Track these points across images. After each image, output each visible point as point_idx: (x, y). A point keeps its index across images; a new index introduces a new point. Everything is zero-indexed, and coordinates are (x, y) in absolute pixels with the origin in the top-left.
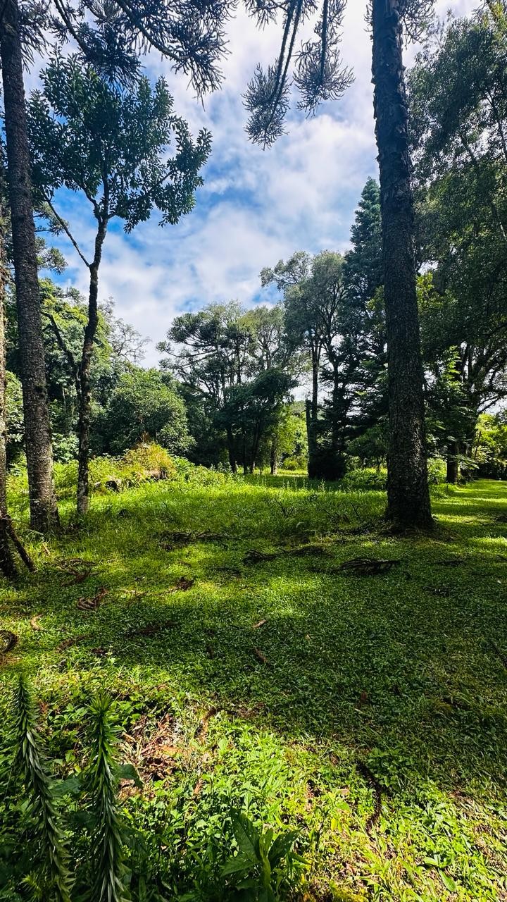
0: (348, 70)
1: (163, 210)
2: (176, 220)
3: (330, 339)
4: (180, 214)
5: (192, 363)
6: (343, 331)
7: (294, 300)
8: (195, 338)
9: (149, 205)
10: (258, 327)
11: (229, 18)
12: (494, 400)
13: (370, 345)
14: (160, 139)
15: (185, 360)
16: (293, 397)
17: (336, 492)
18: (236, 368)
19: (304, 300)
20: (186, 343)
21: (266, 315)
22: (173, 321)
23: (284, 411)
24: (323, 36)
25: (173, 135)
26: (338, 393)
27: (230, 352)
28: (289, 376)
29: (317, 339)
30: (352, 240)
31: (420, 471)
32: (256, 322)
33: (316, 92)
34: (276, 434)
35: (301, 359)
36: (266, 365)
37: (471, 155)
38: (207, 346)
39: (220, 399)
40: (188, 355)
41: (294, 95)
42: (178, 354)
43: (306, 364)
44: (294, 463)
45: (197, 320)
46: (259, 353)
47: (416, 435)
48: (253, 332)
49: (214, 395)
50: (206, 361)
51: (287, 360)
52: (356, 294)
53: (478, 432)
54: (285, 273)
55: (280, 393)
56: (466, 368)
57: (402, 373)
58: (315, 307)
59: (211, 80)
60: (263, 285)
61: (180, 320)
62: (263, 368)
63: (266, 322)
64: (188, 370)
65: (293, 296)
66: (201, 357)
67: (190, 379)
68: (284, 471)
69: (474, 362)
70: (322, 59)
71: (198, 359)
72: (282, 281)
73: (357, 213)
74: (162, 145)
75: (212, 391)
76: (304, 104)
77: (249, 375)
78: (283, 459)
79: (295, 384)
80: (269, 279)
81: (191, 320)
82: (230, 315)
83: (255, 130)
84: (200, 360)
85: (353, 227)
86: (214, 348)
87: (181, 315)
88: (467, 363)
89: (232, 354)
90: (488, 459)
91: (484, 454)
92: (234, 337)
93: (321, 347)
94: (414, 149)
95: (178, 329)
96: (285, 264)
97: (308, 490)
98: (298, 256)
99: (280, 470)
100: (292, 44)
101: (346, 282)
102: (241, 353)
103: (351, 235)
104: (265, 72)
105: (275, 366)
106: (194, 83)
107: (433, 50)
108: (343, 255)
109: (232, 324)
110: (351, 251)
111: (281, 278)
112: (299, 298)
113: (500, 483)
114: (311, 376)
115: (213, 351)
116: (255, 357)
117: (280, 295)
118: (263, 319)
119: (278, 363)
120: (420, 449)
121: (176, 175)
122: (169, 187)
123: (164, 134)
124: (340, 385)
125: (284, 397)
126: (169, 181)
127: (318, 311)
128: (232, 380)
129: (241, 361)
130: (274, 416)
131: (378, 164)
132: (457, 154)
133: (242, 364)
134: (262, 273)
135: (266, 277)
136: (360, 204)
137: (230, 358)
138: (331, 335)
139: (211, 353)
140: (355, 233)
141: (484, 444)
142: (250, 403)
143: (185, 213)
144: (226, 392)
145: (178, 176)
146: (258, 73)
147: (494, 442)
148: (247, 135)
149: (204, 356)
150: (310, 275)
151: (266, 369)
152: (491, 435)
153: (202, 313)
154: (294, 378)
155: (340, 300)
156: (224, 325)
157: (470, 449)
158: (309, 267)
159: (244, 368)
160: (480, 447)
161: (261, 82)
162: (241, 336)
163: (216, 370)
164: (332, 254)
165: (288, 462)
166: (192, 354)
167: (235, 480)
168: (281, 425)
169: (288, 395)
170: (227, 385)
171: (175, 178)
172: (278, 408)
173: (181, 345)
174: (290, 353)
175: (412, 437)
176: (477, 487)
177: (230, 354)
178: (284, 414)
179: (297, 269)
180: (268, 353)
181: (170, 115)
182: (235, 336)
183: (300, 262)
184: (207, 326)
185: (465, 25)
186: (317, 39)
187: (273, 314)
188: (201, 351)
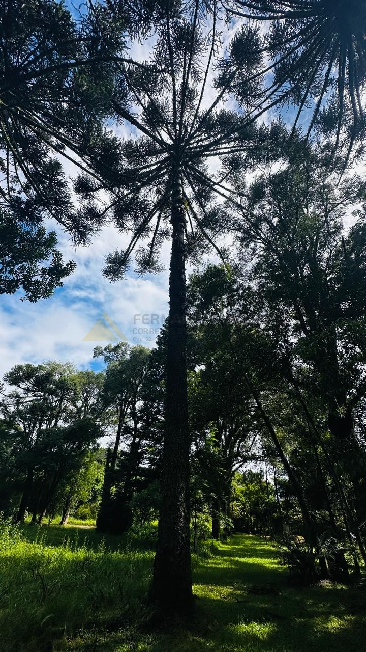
0: (163, 265)
1: (27, 292)
2: (35, 301)
3: (135, 402)
4: (39, 298)
5: (18, 403)
6: (144, 398)
7: (114, 370)
8: (29, 384)
9: (17, 286)
10: (84, 385)
11: (105, 225)
12: (241, 463)
13: (161, 411)
14: (43, 256)
15: (12, 400)
16: (98, 445)
17: (115, 553)
18: (55, 414)
19: (121, 372)
20: (19, 386)
21: (92, 377)
22: (13, 366)
23: (88, 457)
24: (152, 248)
25: (51, 257)
26: (134, 446)
27: (56, 399)
28: (99, 427)
29: (126, 400)
30: (157, 343)
31: (183, 538)
32: (83, 380)
33: (145, 269)
34: (76, 480)
35: (112, 414)
36: (83, 415)
37: (219, 317)
38: (37, 391)
39: (32, 439)
40: (17, 396)
41: (134, 265)
42: (7, 394)
43: (115, 418)
44: (87, 511)
45: (35, 370)
46: (80, 403)
47: (181, 498)
48: (79, 387)
49: (28, 435)
50: (31, 404)
51: (101, 414)
52: (156, 376)
53: (233, 489)
54: (112, 353)
55: (88, 441)
56: (223, 437)
57: (173, 439)
58: (128, 378)
59: (84, 242)
60: (94, 357)
61: (20, 368)
62: (79, 417)
63: (91, 382)
64: (12, 409)
65: (113, 368)
66: (28, 399)
67: (10, 417)
68: (75, 521)
69: (228, 433)
70: (150, 256)
71: (25, 401)
72: (109, 357)
73: (161, 329)
74: (42, 260)
75: (27, 431)
76: (138, 271)
77: (66, 421)
78: (78, 507)
79: (102, 434)
80: (99, 354)
81: (30, 369)
82: (64, 372)
83: (107, 272)
84: (26, 402)
85: (158, 336)
86: (42, 394)
87: (23, 363)
88: (224, 433)
89: (56, 402)
90: (241, 514)
91: (238, 508)
92: (61, 388)
93: (127, 407)
94: (191, 306)
95: (15, 374)
96: (113, 347)
97: (88, 550)
98: (123, 344)
99: (72, 519)
100: (134, 245)
101: (151, 367)
102: (65, 402)
103: (156, 340)
104: (120, 252)
105: (90, 416)
106: (74, 240)
107: (201, 270)
108: (151, 350)
109: (63, 378)
110: (155, 349)
111: (108, 355)
112: (117, 370)
113: (251, 538)
114: (117, 429)
115: (41, 396)
116: (75, 406)
117: (105, 366)
118: (88, 379)
119: (93, 414)
120: (184, 513)
121: (45, 277)
122: (37, 281)
123: (46, 255)
124: (137, 440)
125: (91, 444)
126: (38, 278)
127: (130, 382)
128: (50, 423)
129: (62, 408)
130: (78, 461)
131: (169, 305)
132: (212, 315)
133: (62, 411)
134: (96, 349)
135: (98, 352)
136: (164, 326)
137: (54, 404)
138: (136, 400)
139: (39, 398)
140: (159, 339)
141: (238, 500)
142: (60, 447)
143: (43, 298)
144: (40, 433)
145: (46, 277)
146: (116, 251)
147: (244, 498)
148: (102, 273)
149: (31, 399)
150: (128, 357)
151: (82, 418)
152: (242, 492)
153: (41, 366)
154: (103, 428)
155: (145, 377)
156: (57, 378)
157: (229, 505)
158: (129, 352)
159: (64, 415)
160: (235, 501)
161: (116, 254)
162: (68, 389)
163: (37, 412)
164: (144, 348)
165: (82, 510)
166: (21, 396)
167: (11, 535)
168: (82, 470)
169: (94, 443)
170: (44, 427)
171: (44, 278)
172: (83, 454)
173: (14, 387)
174: (105, 407)
175: (178, 500)
176: (235, 543)
177: (54, 401)
178: (88, 460)
179: (120, 351)
180: (87, 405)
181: (53, 248)
182: (63, 387)
183: (123, 348)
184: (43, 375)
185: (215, 266)
186: (149, 248)
187: (98, 377)
188: (30, 395)
